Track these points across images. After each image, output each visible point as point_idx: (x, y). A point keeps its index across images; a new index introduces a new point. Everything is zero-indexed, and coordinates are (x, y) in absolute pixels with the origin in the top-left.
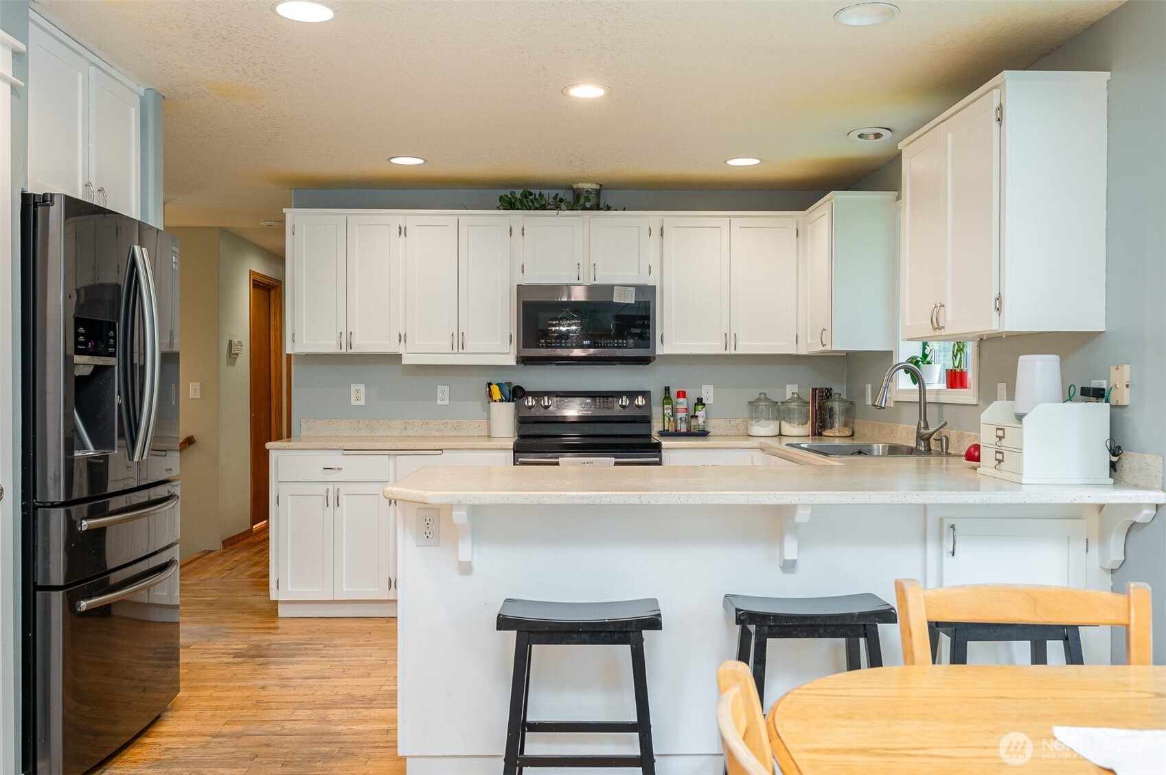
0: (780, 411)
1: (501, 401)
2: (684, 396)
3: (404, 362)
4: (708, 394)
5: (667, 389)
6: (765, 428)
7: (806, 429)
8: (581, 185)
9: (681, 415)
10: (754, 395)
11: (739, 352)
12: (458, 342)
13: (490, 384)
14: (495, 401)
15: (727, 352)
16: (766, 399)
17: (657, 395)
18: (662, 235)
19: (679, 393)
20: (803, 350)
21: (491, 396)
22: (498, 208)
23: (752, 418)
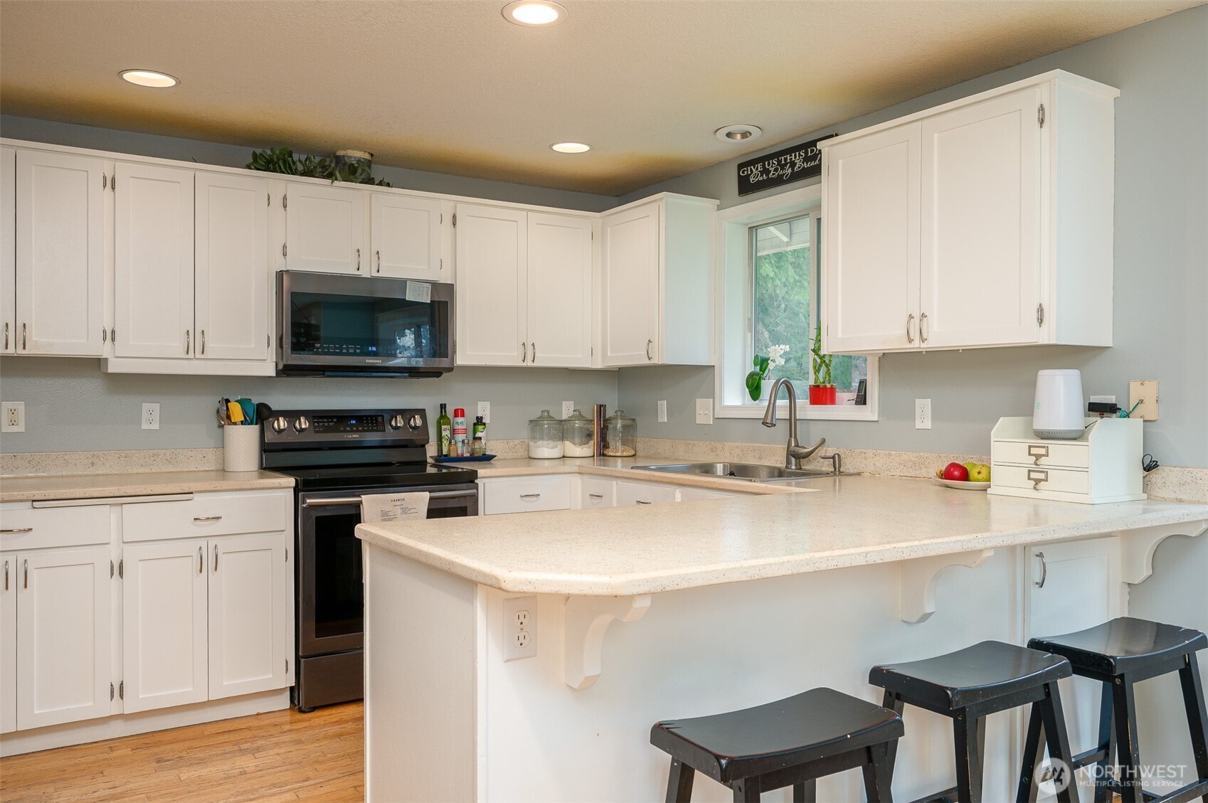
0: (562, 431)
1: (242, 423)
2: (463, 415)
3: (112, 369)
4: (484, 409)
5: (443, 407)
6: (546, 449)
7: (587, 450)
8: (350, 153)
9: (460, 437)
10: (535, 414)
11: (537, 364)
12: (195, 342)
13: (227, 401)
14: (235, 424)
15: (524, 364)
16: (550, 418)
17: (432, 417)
18: (454, 224)
19: (456, 411)
20: (598, 364)
21: (229, 417)
22: (249, 167)
23: (534, 438)
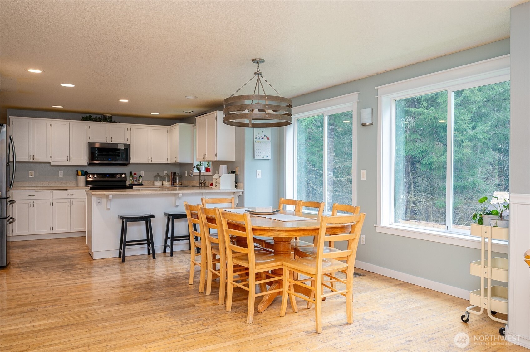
0: (162, 178)
1: (81, 176)
2: (136, 174)
3: (52, 164)
4: (142, 173)
5: (131, 173)
6: (158, 183)
7: (169, 183)
8: (106, 115)
9: (135, 179)
10: (155, 174)
11: (152, 162)
12: (69, 158)
13: (78, 171)
14: (79, 176)
15: (149, 162)
16: (159, 175)
17: (128, 175)
18: (131, 130)
19: (134, 174)
20: (169, 163)
21: (78, 174)
22: (82, 120)
23: (155, 180)
